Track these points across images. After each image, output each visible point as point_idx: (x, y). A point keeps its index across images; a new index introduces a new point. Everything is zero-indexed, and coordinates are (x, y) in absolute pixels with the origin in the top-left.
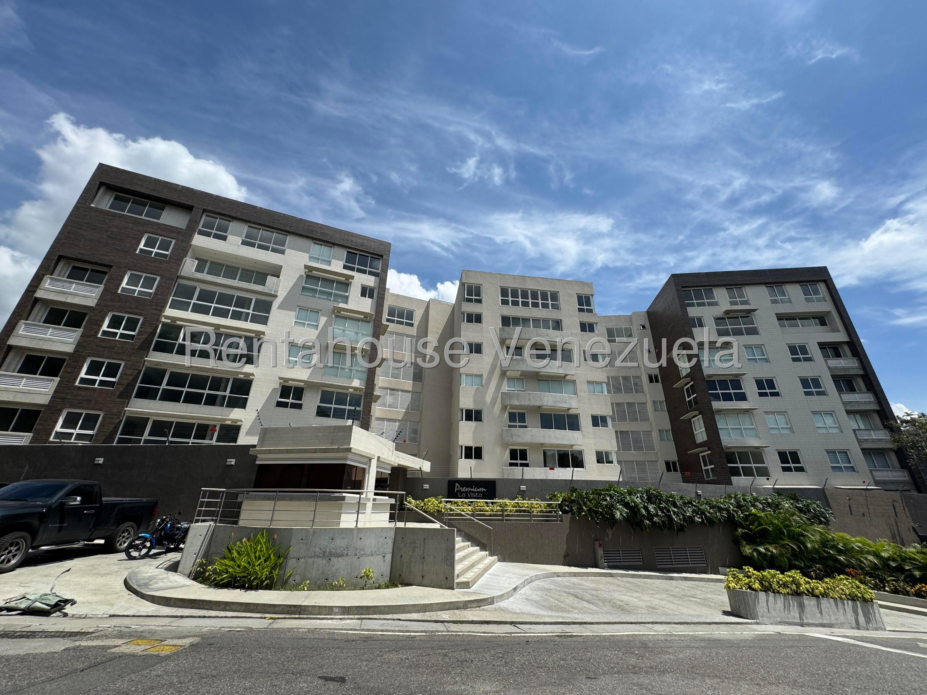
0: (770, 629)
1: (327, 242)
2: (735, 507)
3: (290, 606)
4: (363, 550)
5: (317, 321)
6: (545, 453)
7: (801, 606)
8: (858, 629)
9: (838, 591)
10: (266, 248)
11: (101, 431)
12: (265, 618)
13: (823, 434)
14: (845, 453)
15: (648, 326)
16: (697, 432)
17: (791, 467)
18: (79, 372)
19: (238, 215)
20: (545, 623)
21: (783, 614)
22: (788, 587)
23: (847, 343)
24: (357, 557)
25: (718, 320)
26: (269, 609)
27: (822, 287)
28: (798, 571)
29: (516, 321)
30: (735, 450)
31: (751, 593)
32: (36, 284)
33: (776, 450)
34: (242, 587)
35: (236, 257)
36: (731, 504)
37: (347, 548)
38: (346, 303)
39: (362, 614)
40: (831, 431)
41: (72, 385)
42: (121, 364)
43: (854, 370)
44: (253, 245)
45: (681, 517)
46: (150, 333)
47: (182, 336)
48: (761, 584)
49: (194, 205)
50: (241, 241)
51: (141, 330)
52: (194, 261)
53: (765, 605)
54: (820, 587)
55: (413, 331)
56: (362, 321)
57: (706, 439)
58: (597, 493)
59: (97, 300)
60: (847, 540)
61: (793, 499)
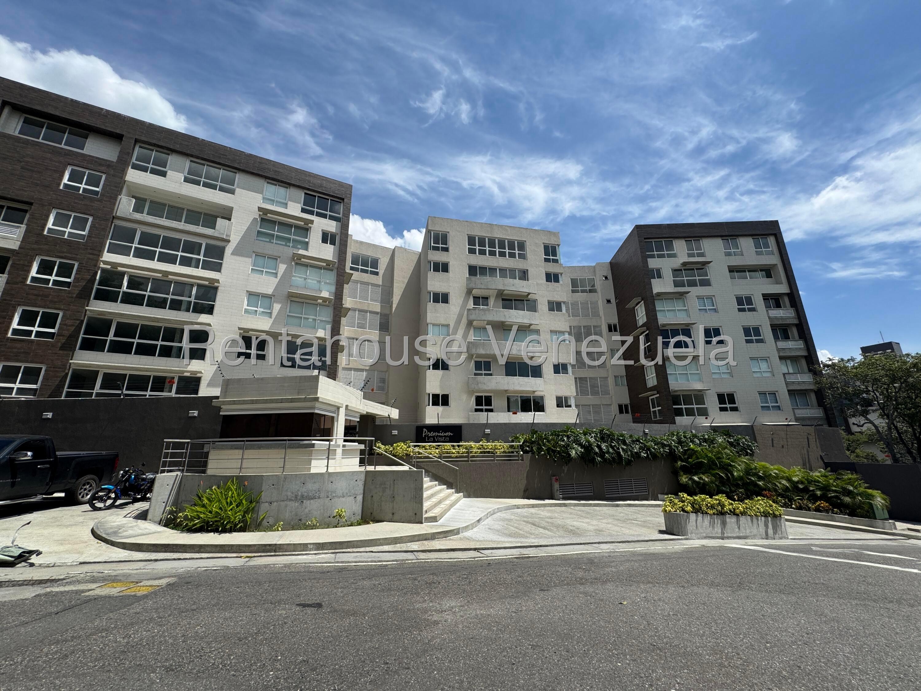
0: (696, 543)
1: (282, 182)
2: (676, 443)
3: (265, 545)
4: (335, 492)
5: (276, 268)
6: (508, 399)
7: (724, 524)
8: (767, 539)
9: (754, 510)
10: (214, 187)
11: (46, 385)
12: (241, 557)
13: (758, 377)
14: (773, 394)
15: (610, 277)
16: (648, 377)
17: (727, 407)
18: (10, 323)
19: (177, 147)
20: (505, 548)
21: (708, 530)
22: (715, 508)
23: (788, 294)
24: (329, 499)
25: (676, 272)
26: (244, 549)
27: (771, 241)
28: (724, 495)
29: (483, 270)
30: (681, 393)
31: (684, 514)
33: (716, 392)
34: (216, 531)
35: (180, 196)
36: (673, 440)
37: (319, 491)
38: (307, 250)
40: (765, 375)
41: (5, 337)
42: (59, 314)
43: (790, 320)
44: (197, 183)
45: (629, 453)
46: (89, 280)
47: (125, 283)
48: (693, 507)
49: (124, 133)
50: (183, 178)
51: (78, 276)
52: (130, 200)
53: (694, 523)
54: (741, 507)
55: (378, 280)
56: (325, 269)
57: (656, 383)
58: (556, 434)
59: (19, 243)
60: (767, 468)
61: (726, 435)
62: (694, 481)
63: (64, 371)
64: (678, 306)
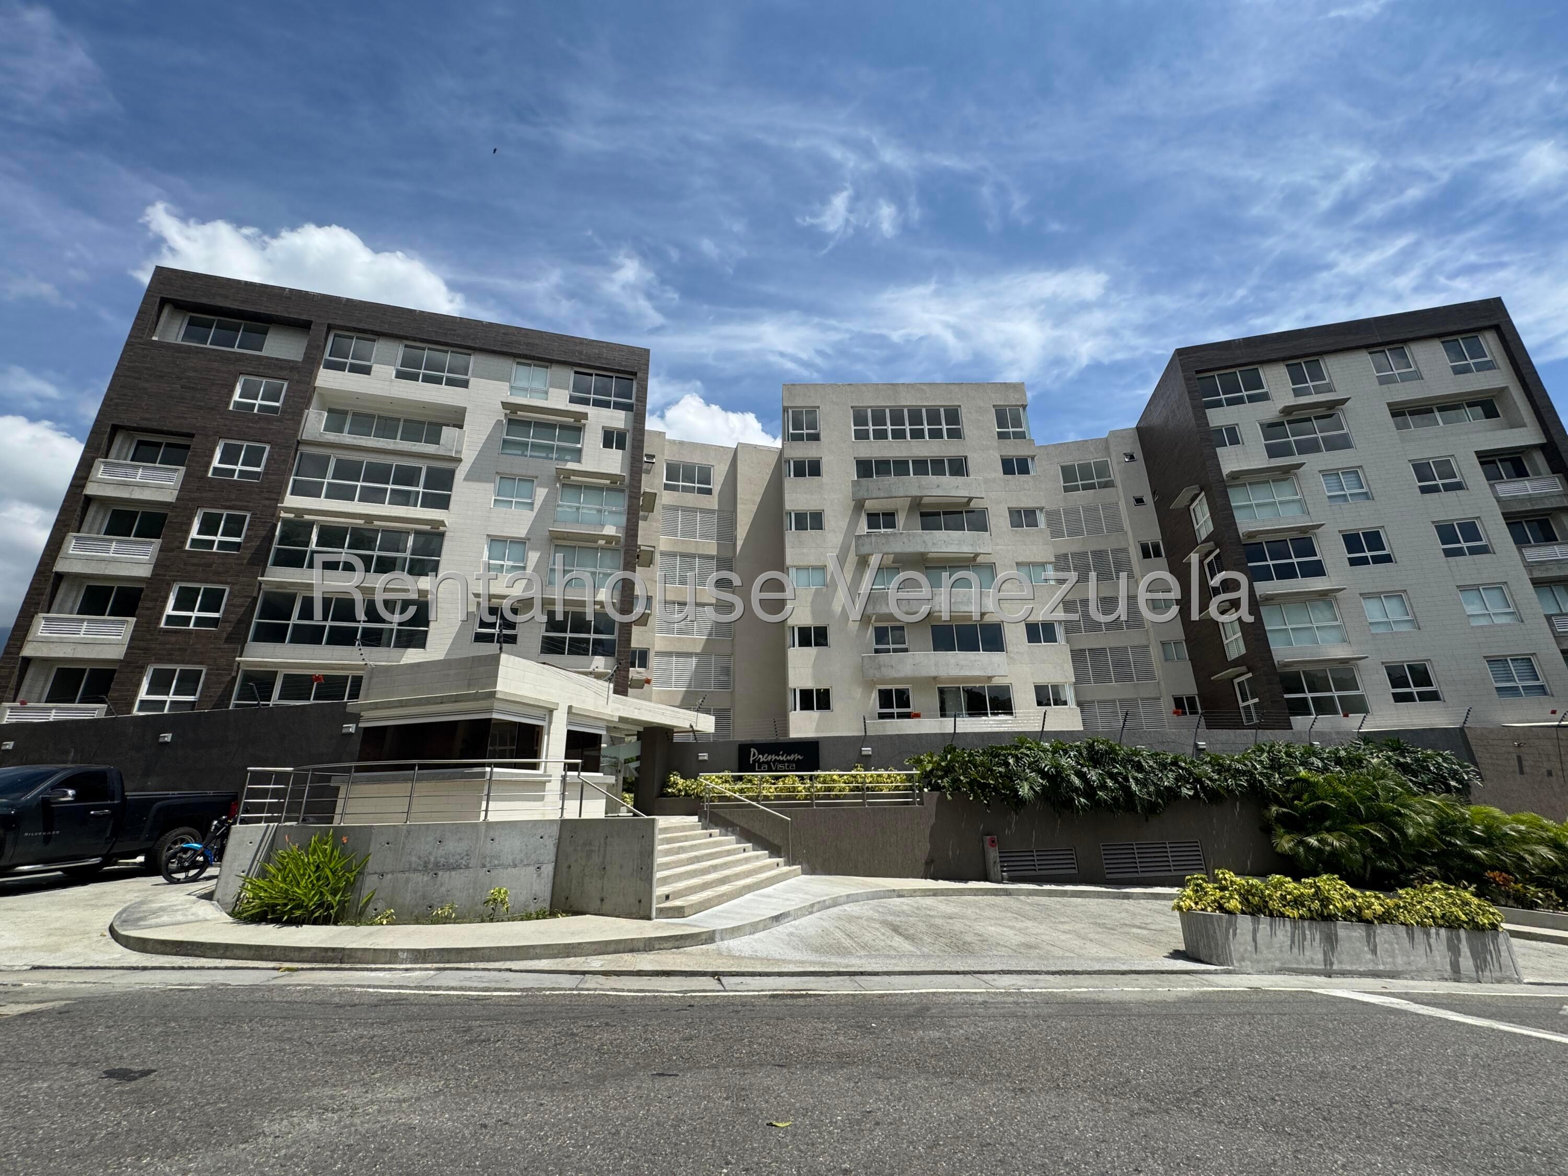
0: (1239, 983)
1: (539, 359)
2: (1265, 768)
3: (326, 950)
4: (498, 857)
5: (531, 495)
6: (942, 691)
7: (1331, 941)
8: (1453, 980)
9: (1417, 912)
10: (438, 381)
11: (207, 696)
12: (279, 969)
13: (1482, 627)
14: (1526, 661)
15: (1139, 455)
16: (1229, 640)
17: (1412, 693)
18: (163, 607)
19: (385, 328)
20: (780, 974)
21: (1287, 955)
22: (1303, 906)
23: (1541, 447)
24: (486, 869)
25: (1270, 428)
26: (292, 955)
27: (1490, 343)
28: (1336, 876)
29: (883, 467)
30: (1301, 669)
31: (1220, 917)
32: (84, 475)
33: (1383, 663)
34: (278, 921)
35: (392, 401)
36: (1261, 762)
37: (467, 855)
38: (579, 462)
39: (448, 962)
40: (1498, 620)
41: (156, 628)
42: (224, 590)
43: (1553, 500)
44: (414, 377)
45: (1152, 789)
46: (264, 538)
47: (314, 538)
48: (1245, 899)
49: (313, 319)
50: (394, 373)
51: (249, 533)
52: (320, 414)
53: (1249, 938)
54: (1376, 902)
55: (712, 502)
56: (609, 489)
57: (1243, 651)
58: (993, 753)
59: (177, 492)
60: (1495, 818)
61: (1393, 750)
62: (1309, 847)
63: (230, 674)
64: (1282, 493)
